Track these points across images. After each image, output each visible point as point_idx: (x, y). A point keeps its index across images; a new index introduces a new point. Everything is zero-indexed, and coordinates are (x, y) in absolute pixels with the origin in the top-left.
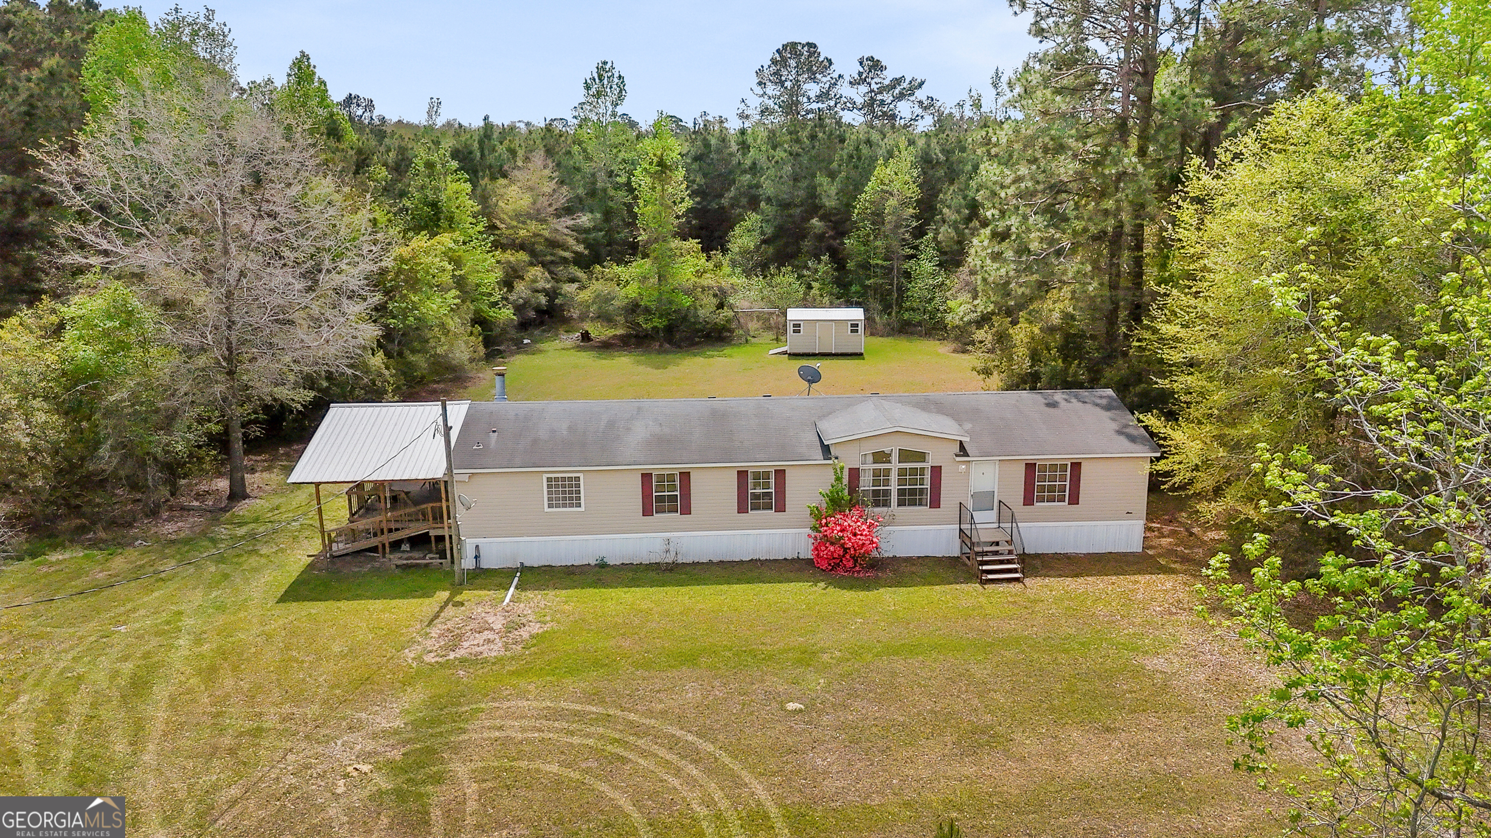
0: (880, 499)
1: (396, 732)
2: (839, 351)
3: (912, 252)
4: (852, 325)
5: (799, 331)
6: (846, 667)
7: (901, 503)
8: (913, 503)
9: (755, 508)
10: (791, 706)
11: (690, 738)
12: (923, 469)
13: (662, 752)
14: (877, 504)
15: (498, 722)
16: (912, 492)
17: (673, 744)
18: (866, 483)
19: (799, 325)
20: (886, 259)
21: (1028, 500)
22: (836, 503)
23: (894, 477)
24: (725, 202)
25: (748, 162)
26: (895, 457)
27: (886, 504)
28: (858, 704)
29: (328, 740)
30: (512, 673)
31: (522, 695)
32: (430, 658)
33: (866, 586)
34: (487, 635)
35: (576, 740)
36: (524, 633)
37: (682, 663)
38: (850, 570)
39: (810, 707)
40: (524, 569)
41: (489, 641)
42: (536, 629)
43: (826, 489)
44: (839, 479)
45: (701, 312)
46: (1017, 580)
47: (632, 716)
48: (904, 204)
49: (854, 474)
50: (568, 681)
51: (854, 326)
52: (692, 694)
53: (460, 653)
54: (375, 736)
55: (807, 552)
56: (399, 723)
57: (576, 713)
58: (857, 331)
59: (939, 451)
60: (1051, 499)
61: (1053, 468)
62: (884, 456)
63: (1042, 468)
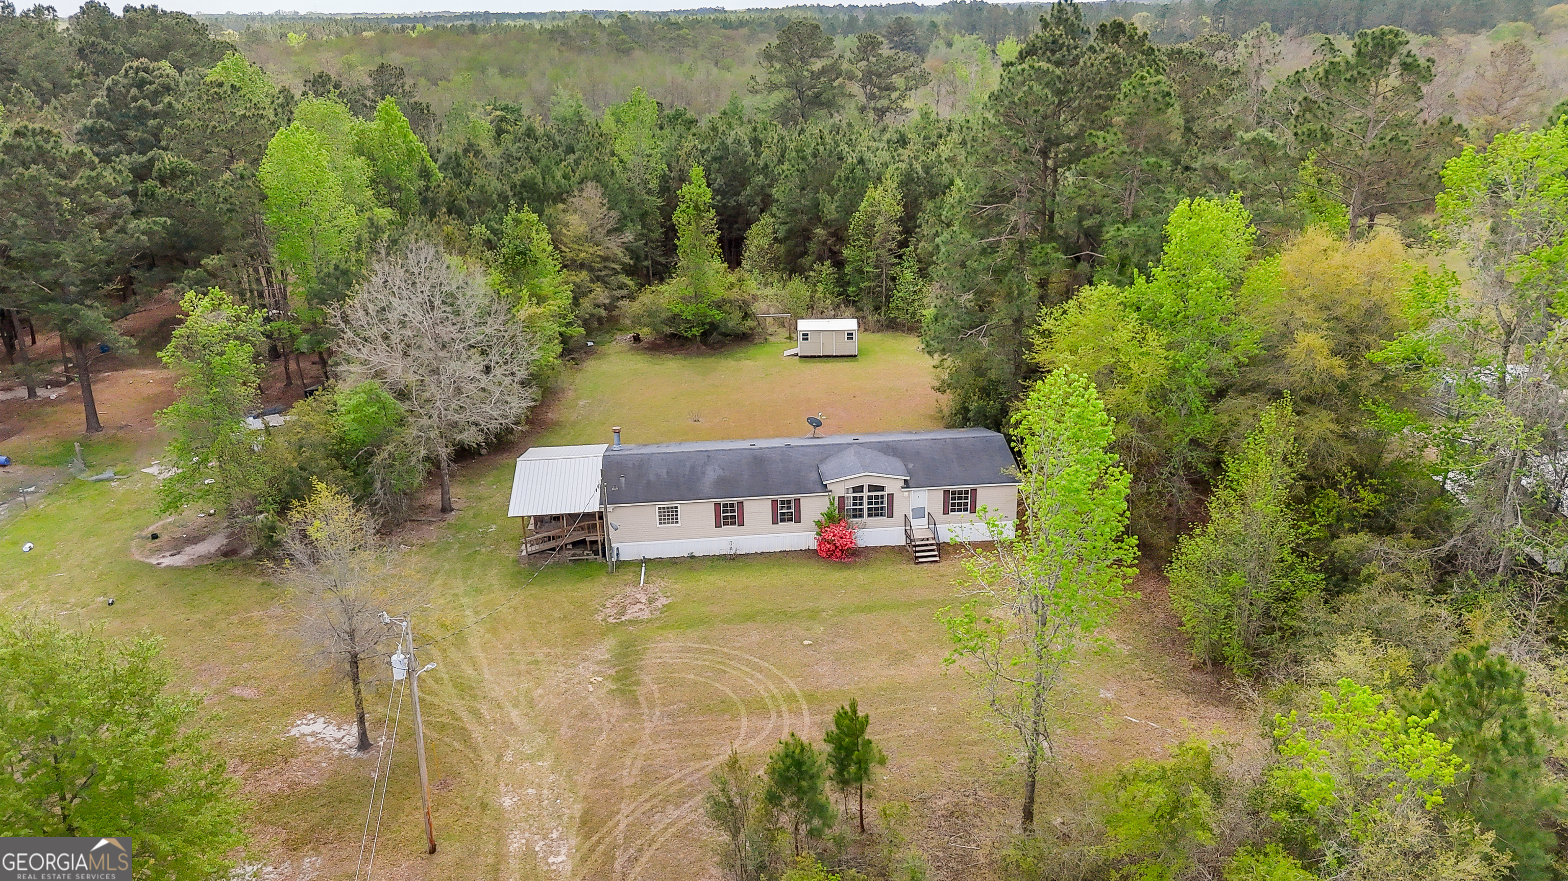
0: (858, 514)
1: (607, 661)
2: (838, 353)
3: (897, 261)
4: (848, 335)
5: (807, 339)
6: (835, 620)
7: (870, 515)
8: (876, 515)
9: (782, 520)
10: (806, 642)
11: (757, 660)
12: (882, 496)
13: (743, 668)
14: (855, 516)
15: (659, 655)
16: (876, 509)
17: (748, 663)
18: (849, 504)
19: (808, 334)
20: (876, 267)
21: (946, 512)
22: (830, 517)
23: (865, 501)
24: (741, 199)
25: (761, 163)
26: (866, 489)
27: (861, 516)
28: (839, 640)
29: (575, 666)
30: (658, 628)
31: (667, 639)
32: (611, 620)
33: (848, 566)
34: (639, 606)
35: (700, 663)
36: (659, 604)
37: (748, 620)
38: (840, 558)
39: (816, 642)
40: (646, 561)
41: (641, 610)
42: (664, 601)
43: (825, 510)
44: (832, 504)
45: (730, 324)
46: (936, 561)
47: (725, 650)
48: (890, 221)
49: (841, 499)
50: (688, 631)
51: (850, 335)
52: (755, 638)
53: (627, 617)
54: (598, 663)
55: (814, 545)
56: (607, 656)
57: (697, 649)
58: (852, 338)
59: (893, 485)
60: (959, 510)
61: (960, 493)
62: (859, 489)
63: (954, 493)
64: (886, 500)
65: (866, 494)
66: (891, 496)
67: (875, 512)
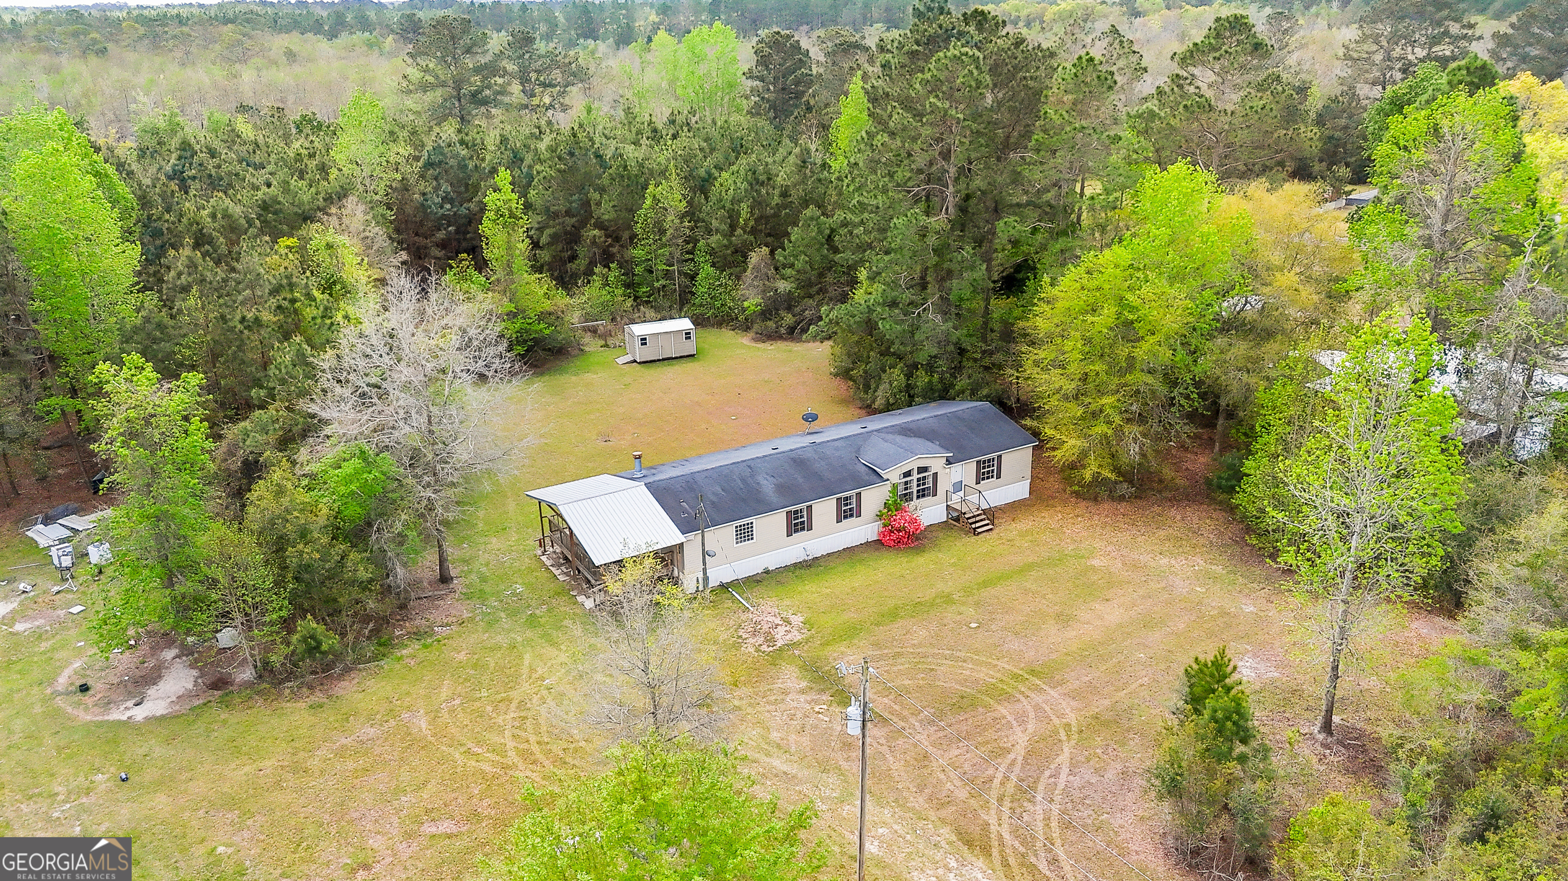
0: (907, 497)
1: (810, 688)
2: (678, 355)
4: (686, 334)
5: (646, 344)
6: (972, 599)
7: (918, 497)
8: (923, 496)
9: (846, 517)
10: (972, 625)
11: (949, 652)
12: (928, 477)
13: (945, 662)
14: (907, 500)
16: (924, 490)
17: (945, 657)
18: (901, 490)
19: (645, 339)
20: (670, 265)
21: (978, 482)
22: (887, 506)
23: (914, 484)
26: (915, 472)
27: (912, 499)
28: (998, 617)
29: (782, 701)
32: (765, 649)
33: (920, 550)
38: (907, 543)
39: (981, 623)
40: (726, 585)
42: (798, 619)
43: (883, 500)
44: (888, 493)
46: (991, 529)
47: (910, 650)
48: (678, 216)
49: (895, 486)
51: (688, 335)
52: (922, 632)
53: (781, 642)
55: (872, 537)
56: (804, 684)
58: (690, 338)
59: (936, 464)
60: (988, 478)
61: (989, 461)
62: (908, 474)
63: (984, 462)
64: (931, 479)
65: (915, 476)
66: (935, 475)
67: (922, 494)
